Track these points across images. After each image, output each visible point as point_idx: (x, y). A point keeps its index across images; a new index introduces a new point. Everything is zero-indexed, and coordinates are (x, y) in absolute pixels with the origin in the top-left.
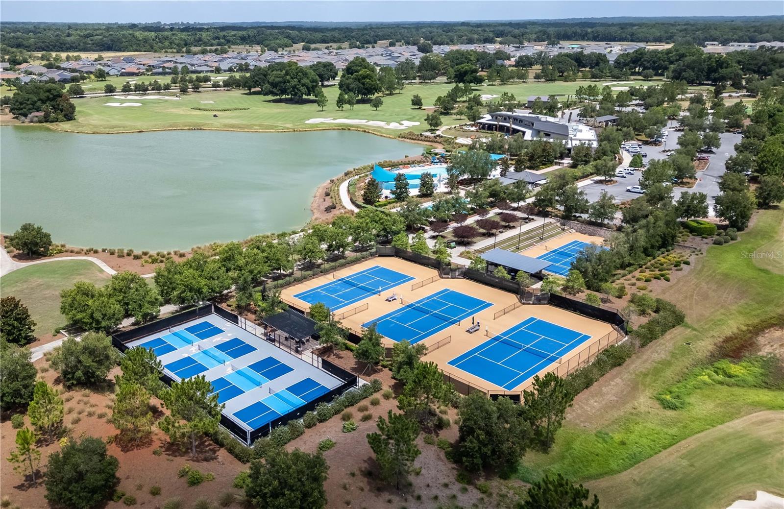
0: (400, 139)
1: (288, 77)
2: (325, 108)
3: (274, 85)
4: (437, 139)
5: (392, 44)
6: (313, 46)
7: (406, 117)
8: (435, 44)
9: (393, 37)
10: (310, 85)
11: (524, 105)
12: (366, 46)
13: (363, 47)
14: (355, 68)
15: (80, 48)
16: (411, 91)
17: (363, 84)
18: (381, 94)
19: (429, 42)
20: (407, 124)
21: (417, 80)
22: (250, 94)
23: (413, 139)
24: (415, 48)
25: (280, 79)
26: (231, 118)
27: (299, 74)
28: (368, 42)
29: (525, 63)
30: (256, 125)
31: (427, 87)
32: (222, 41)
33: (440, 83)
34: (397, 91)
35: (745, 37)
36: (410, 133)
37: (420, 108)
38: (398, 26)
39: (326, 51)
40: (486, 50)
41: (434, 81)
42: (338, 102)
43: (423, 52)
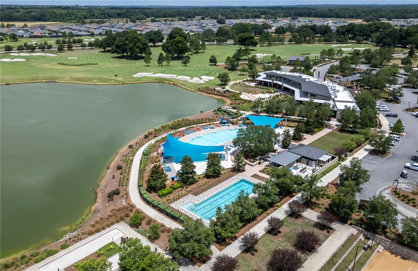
0: (199, 92)
1: (127, 42)
2: (150, 64)
3: (118, 47)
4: (226, 94)
5: (203, 19)
6: (157, 19)
7: (205, 72)
8: (227, 19)
9: (204, 14)
10: (142, 47)
11: (286, 62)
12: (187, 19)
13: (186, 20)
14: (174, 35)
15: (21, 19)
16: (211, 50)
17: (177, 47)
18: (190, 53)
19: (224, 18)
20: (205, 78)
21: (215, 43)
22: (105, 52)
23: (208, 93)
24: (215, 21)
25: (122, 43)
26: (81, 72)
27: (135, 40)
28: (189, 17)
29: (280, 31)
30: (95, 79)
31: (221, 47)
32: (106, 15)
33: (230, 45)
34: (202, 51)
35: (399, 16)
36: (207, 88)
37: (215, 65)
38: (207, 8)
39: (164, 22)
40: (257, 23)
41: (226, 43)
42: (159, 60)
43: (220, 24)
